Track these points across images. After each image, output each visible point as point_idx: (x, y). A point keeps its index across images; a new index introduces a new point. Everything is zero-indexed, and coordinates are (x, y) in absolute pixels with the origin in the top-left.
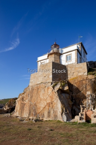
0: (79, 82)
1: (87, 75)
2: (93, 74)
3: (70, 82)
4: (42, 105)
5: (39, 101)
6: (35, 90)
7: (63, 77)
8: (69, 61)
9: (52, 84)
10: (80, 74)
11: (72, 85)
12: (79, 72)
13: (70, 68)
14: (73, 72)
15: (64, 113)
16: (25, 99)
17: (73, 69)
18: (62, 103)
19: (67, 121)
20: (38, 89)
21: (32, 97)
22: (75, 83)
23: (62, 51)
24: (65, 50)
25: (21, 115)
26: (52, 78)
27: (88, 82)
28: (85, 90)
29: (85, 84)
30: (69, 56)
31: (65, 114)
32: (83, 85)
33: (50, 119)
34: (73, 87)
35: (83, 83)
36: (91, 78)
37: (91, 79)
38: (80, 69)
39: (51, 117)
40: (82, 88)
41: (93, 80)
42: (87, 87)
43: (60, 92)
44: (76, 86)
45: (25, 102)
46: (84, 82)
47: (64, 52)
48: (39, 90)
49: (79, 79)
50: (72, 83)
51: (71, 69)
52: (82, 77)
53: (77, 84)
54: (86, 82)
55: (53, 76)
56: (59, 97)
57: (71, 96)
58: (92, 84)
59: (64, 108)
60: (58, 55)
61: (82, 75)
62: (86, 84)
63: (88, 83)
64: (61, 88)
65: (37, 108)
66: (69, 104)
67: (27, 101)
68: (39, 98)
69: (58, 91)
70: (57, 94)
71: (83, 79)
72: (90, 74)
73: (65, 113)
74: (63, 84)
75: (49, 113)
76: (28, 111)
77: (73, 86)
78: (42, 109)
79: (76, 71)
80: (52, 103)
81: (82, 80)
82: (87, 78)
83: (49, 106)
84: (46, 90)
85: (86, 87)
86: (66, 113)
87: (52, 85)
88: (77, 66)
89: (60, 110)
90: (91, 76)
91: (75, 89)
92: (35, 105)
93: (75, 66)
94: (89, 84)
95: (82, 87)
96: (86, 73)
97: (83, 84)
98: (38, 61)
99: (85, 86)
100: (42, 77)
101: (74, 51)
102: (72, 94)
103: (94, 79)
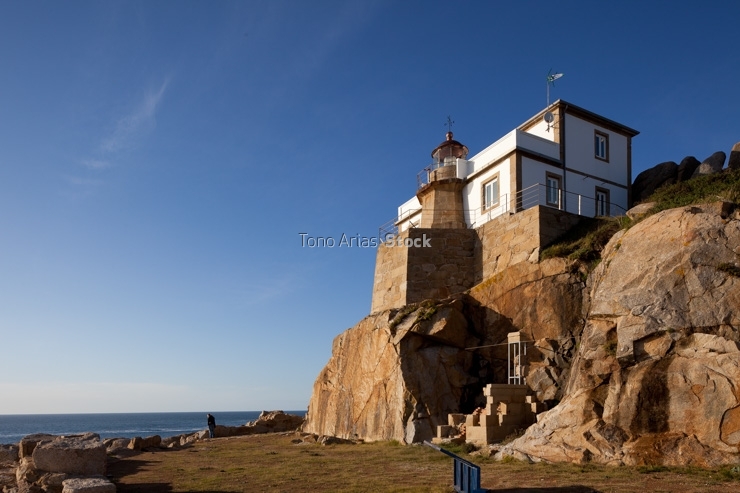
0: (508, 294)
1: (539, 262)
2: (562, 254)
3: (476, 297)
4: (363, 394)
5: (359, 379)
6: (354, 340)
7: (460, 281)
8: (492, 205)
9: (391, 318)
10: (518, 259)
11: (485, 308)
12: (514, 251)
13: (488, 236)
14: (495, 252)
15: (412, 417)
16: (330, 374)
17: (498, 239)
18: (411, 382)
19: (414, 441)
20: (360, 338)
21: (344, 368)
22: (495, 301)
23: (469, 167)
24: (480, 160)
25: (320, 430)
26: (408, 291)
27: (543, 292)
28: (532, 326)
29: (531, 302)
30: (491, 183)
31: (416, 417)
32: (523, 303)
33: (379, 438)
34: (488, 318)
35: (522, 295)
36: (553, 273)
37: (555, 277)
38: (520, 240)
39: (381, 432)
40: (519, 320)
41: (560, 278)
42: (538, 313)
43: (412, 344)
44: (497, 311)
45: (331, 387)
46: (527, 290)
47: (477, 168)
48: (362, 342)
49: (511, 282)
50: (484, 303)
51: (491, 244)
52: (519, 271)
53: (502, 304)
54: (536, 291)
55: (408, 285)
56: (402, 361)
57: (469, 355)
58: (561, 298)
59: (414, 399)
60: (450, 191)
61: (519, 264)
62: (535, 301)
63: (543, 296)
64: (415, 329)
65: (354, 404)
66: (452, 386)
67: (334, 381)
68: (359, 371)
69: (402, 341)
70: (399, 350)
71: (524, 281)
72: (550, 256)
73: (416, 415)
74: (428, 311)
75: (377, 417)
76: (334, 417)
77: (488, 312)
78: (362, 405)
79: (506, 245)
80: (385, 385)
81: (518, 283)
82: (536, 273)
83: (379, 396)
84: (375, 341)
85: (535, 311)
86: (419, 415)
87: (392, 321)
88: (509, 227)
89: (400, 407)
90: (553, 262)
91: (495, 323)
92: (351, 394)
93: (504, 225)
94: (545, 300)
95: (519, 316)
96: (535, 256)
97: (522, 300)
98: (400, 219)
99: (529, 310)
100: (383, 292)
101: (508, 160)
102: (480, 344)
103: (567, 276)
